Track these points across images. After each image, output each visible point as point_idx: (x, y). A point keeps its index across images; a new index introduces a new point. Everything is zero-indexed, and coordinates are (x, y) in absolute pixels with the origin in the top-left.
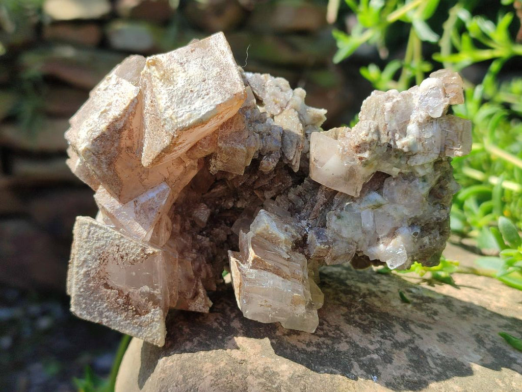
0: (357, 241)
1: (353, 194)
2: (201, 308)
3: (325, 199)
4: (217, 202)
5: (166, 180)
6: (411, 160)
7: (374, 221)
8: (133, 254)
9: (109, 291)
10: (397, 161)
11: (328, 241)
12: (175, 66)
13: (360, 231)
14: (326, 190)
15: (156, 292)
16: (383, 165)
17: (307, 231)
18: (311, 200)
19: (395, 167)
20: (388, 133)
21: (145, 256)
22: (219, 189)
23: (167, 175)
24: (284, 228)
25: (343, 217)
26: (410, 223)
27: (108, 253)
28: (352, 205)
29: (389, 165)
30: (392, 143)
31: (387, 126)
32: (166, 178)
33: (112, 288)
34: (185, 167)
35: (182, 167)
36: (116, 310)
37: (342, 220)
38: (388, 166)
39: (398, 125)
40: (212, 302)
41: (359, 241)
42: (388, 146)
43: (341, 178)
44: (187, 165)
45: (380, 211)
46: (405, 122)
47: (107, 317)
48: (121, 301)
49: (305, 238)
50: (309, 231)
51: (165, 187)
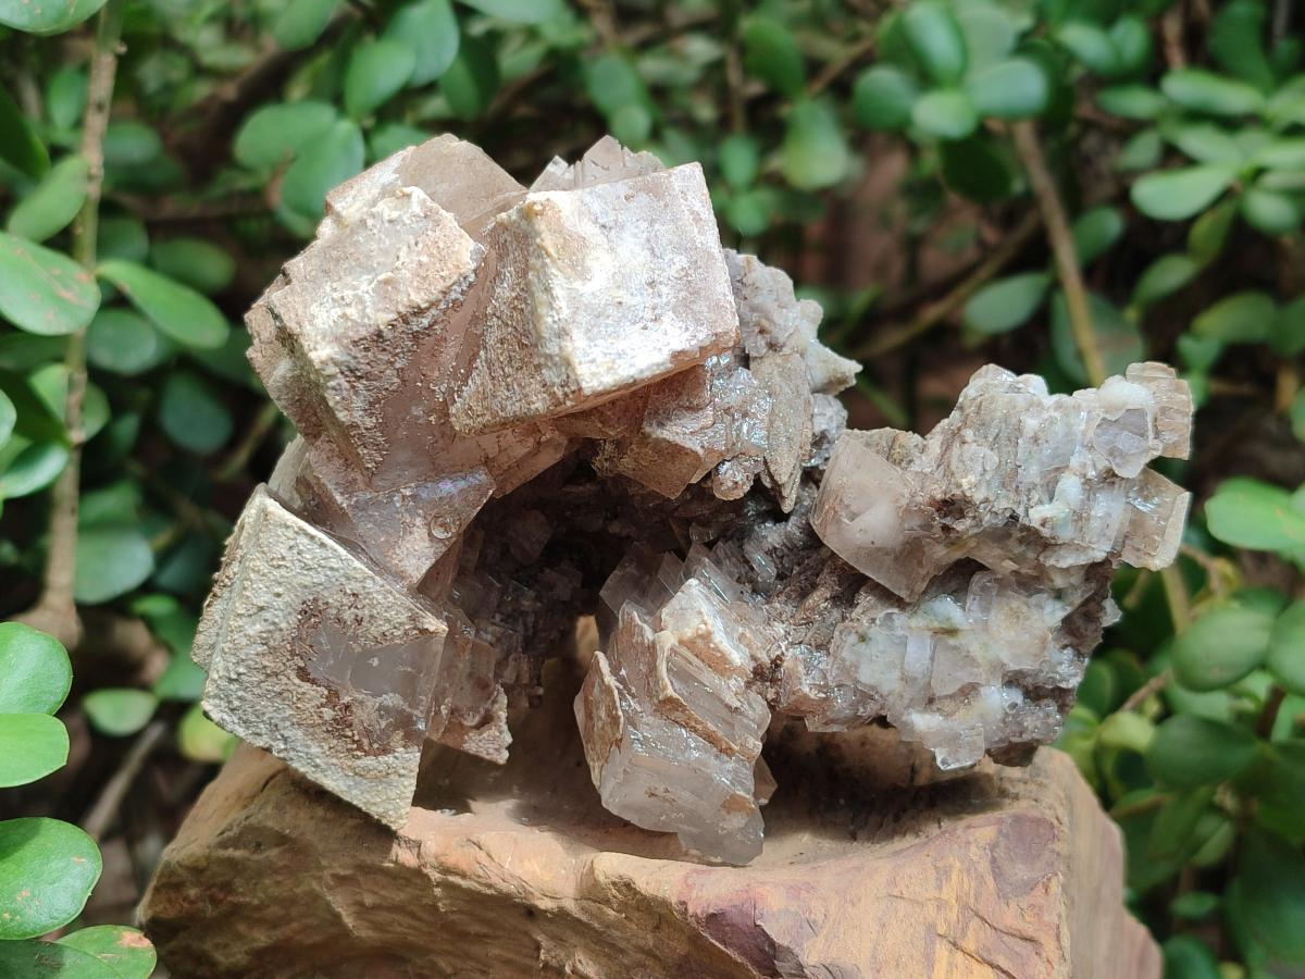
0: (885, 693)
1: (903, 594)
2: (491, 751)
3: (837, 588)
4: (568, 514)
5: (487, 462)
6: (1048, 553)
7: (932, 659)
8: (388, 621)
9: (306, 686)
10: (1018, 550)
11: (826, 685)
12: (588, 229)
13: (896, 674)
14: (842, 569)
15: (416, 712)
16: (985, 551)
17: (783, 648)
18: (802, 578)
19: (1010, 559)
20: (1017, 487)
21: (415, 632)
22: (581, 488)
23: (492, 452)
24: (736, 636)
25: (870, 639)
26: (1006, 679)
27: (327, 603)
28: (894, 617)
29: (997, 551)
30: (1020, 511)
31: (1020, 471)
32: (491, 456)
33: (313, 682)
34: (539, 443)
35: (531, 442)
36: (311, 730)
37: (867, 644)
38: (996, 553)
39: (1043, 475)
40: (513, 736)
41: (888, 695)
42: (1011, 517)
43: (887, 554)
44: (543, 439)
45: (952, 641)
46: (1057, 469)
47: (285, 739)
48: (328, 713)
49: (776, 663)
50: (787, 650)
51: (482, 477)
